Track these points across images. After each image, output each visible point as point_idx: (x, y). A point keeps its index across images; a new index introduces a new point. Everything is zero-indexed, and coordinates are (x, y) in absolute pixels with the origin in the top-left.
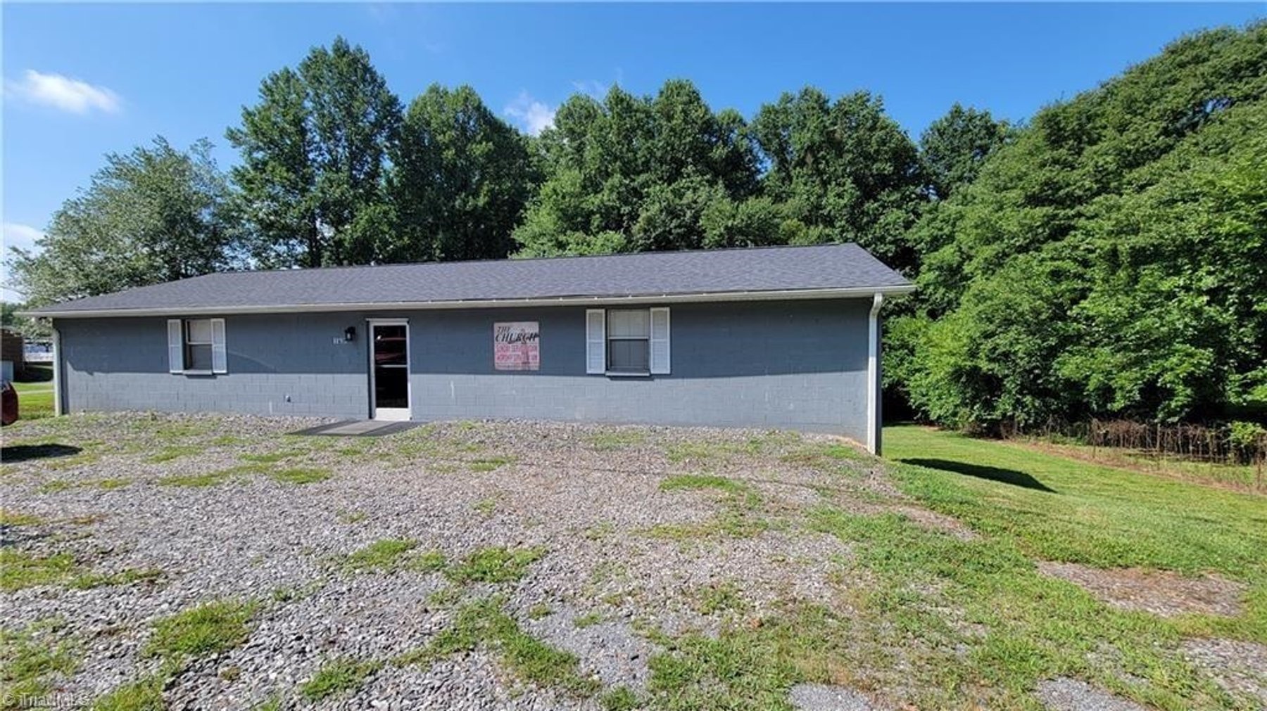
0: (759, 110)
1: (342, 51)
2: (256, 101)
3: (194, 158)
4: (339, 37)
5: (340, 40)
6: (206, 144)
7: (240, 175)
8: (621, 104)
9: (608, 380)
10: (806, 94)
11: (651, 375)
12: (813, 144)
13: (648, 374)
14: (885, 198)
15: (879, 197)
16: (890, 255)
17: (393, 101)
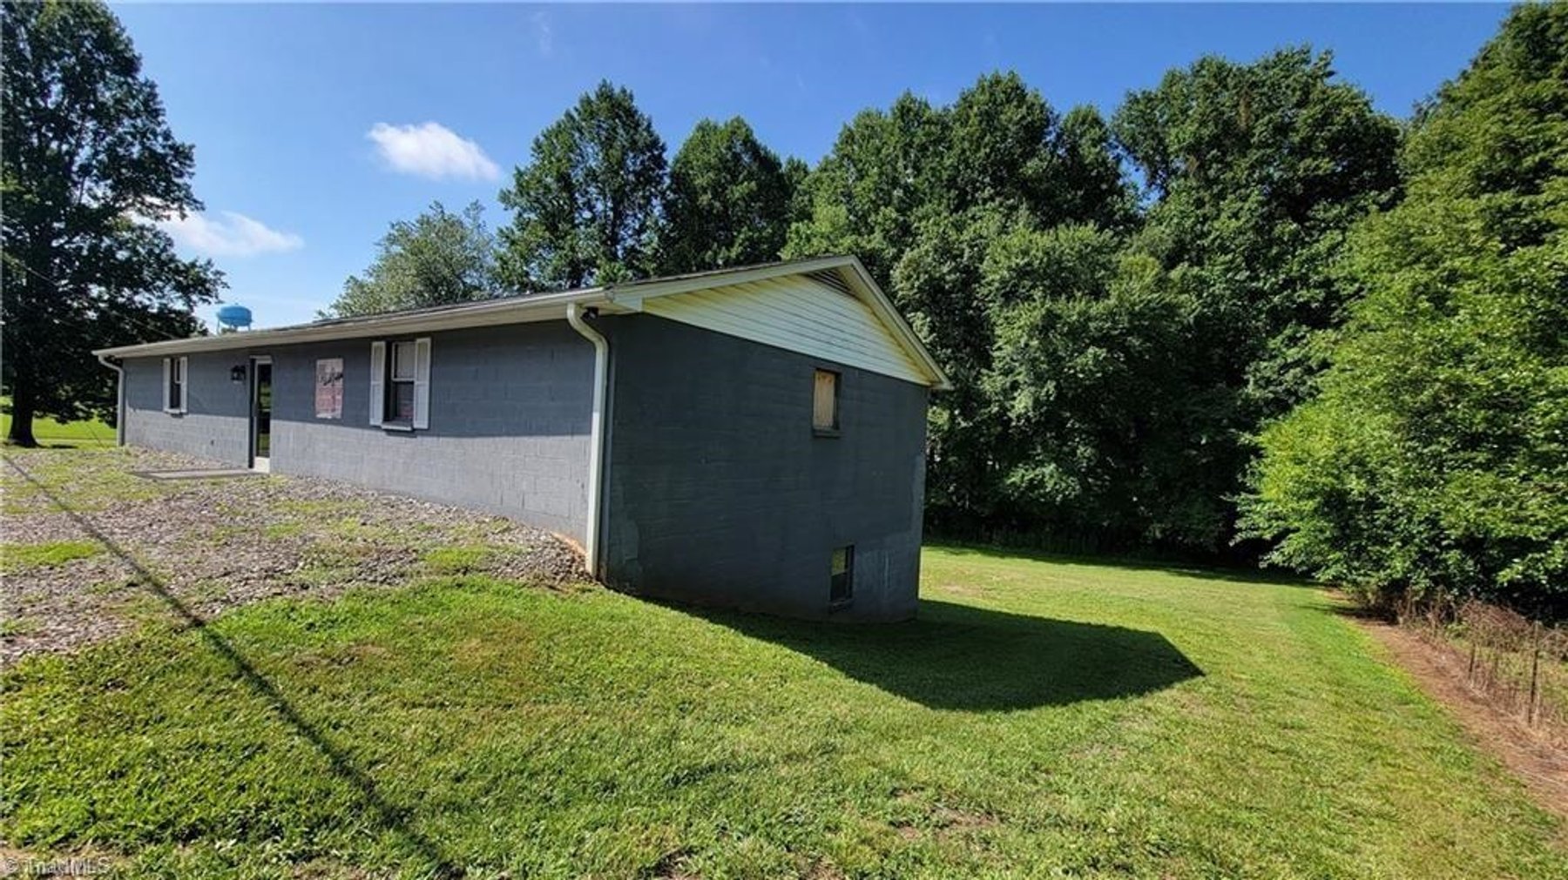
0: (1123, 101)
1: (606, 94)
2: (527, 161)
3: (468, 222)
4: (604, 81)
5: (604, 85)
6: (477, 206)
7: (506, 236)
8: (908, 113)
9: (384, 434)
10: (1202, 67)
11: (414, 430)
12: (1199, 140)
13: (409, 429)
14: (1321, 215)
15: (1310, 213)
16: (1314, 305)
17: (655, 144)
